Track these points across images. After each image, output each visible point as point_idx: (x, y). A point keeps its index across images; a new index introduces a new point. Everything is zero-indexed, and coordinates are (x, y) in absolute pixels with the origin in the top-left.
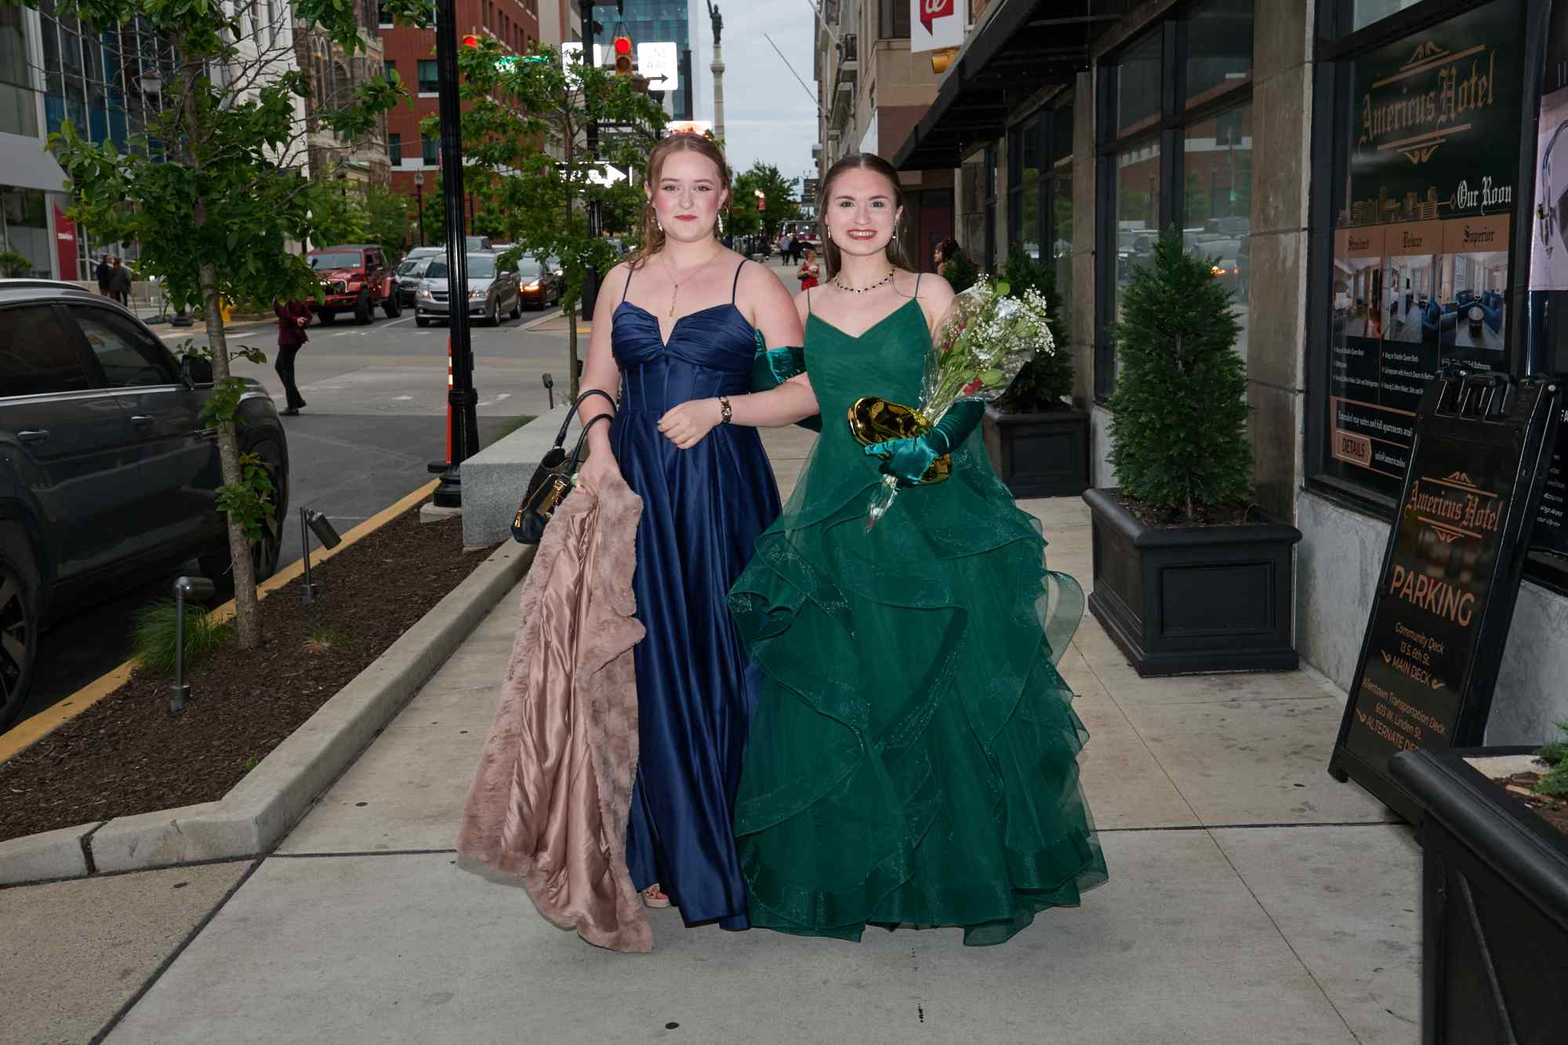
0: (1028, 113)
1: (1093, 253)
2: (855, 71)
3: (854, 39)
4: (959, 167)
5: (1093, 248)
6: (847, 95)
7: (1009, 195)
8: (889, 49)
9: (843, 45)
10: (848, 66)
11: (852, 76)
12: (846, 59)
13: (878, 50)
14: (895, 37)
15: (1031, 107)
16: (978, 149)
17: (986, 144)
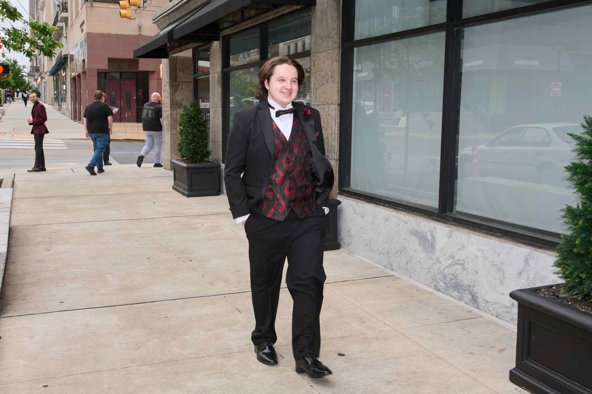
0: (248, 26)
1: (339, 105)
2: (68, 17)
3: (66, 3)
4: (166, 57)
5: (339, 102)
6: (61, 28)
7: (222, 72)
8: (92, 6)
9: (61, 6)
10: (64, 14)
11: (66, 20)
12: (63, 11)
13: (86, 6)
14: (94, 1)
15: (252, 23)
16: (188, 49)
17: (196, 45)
